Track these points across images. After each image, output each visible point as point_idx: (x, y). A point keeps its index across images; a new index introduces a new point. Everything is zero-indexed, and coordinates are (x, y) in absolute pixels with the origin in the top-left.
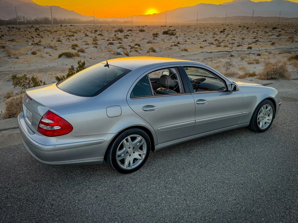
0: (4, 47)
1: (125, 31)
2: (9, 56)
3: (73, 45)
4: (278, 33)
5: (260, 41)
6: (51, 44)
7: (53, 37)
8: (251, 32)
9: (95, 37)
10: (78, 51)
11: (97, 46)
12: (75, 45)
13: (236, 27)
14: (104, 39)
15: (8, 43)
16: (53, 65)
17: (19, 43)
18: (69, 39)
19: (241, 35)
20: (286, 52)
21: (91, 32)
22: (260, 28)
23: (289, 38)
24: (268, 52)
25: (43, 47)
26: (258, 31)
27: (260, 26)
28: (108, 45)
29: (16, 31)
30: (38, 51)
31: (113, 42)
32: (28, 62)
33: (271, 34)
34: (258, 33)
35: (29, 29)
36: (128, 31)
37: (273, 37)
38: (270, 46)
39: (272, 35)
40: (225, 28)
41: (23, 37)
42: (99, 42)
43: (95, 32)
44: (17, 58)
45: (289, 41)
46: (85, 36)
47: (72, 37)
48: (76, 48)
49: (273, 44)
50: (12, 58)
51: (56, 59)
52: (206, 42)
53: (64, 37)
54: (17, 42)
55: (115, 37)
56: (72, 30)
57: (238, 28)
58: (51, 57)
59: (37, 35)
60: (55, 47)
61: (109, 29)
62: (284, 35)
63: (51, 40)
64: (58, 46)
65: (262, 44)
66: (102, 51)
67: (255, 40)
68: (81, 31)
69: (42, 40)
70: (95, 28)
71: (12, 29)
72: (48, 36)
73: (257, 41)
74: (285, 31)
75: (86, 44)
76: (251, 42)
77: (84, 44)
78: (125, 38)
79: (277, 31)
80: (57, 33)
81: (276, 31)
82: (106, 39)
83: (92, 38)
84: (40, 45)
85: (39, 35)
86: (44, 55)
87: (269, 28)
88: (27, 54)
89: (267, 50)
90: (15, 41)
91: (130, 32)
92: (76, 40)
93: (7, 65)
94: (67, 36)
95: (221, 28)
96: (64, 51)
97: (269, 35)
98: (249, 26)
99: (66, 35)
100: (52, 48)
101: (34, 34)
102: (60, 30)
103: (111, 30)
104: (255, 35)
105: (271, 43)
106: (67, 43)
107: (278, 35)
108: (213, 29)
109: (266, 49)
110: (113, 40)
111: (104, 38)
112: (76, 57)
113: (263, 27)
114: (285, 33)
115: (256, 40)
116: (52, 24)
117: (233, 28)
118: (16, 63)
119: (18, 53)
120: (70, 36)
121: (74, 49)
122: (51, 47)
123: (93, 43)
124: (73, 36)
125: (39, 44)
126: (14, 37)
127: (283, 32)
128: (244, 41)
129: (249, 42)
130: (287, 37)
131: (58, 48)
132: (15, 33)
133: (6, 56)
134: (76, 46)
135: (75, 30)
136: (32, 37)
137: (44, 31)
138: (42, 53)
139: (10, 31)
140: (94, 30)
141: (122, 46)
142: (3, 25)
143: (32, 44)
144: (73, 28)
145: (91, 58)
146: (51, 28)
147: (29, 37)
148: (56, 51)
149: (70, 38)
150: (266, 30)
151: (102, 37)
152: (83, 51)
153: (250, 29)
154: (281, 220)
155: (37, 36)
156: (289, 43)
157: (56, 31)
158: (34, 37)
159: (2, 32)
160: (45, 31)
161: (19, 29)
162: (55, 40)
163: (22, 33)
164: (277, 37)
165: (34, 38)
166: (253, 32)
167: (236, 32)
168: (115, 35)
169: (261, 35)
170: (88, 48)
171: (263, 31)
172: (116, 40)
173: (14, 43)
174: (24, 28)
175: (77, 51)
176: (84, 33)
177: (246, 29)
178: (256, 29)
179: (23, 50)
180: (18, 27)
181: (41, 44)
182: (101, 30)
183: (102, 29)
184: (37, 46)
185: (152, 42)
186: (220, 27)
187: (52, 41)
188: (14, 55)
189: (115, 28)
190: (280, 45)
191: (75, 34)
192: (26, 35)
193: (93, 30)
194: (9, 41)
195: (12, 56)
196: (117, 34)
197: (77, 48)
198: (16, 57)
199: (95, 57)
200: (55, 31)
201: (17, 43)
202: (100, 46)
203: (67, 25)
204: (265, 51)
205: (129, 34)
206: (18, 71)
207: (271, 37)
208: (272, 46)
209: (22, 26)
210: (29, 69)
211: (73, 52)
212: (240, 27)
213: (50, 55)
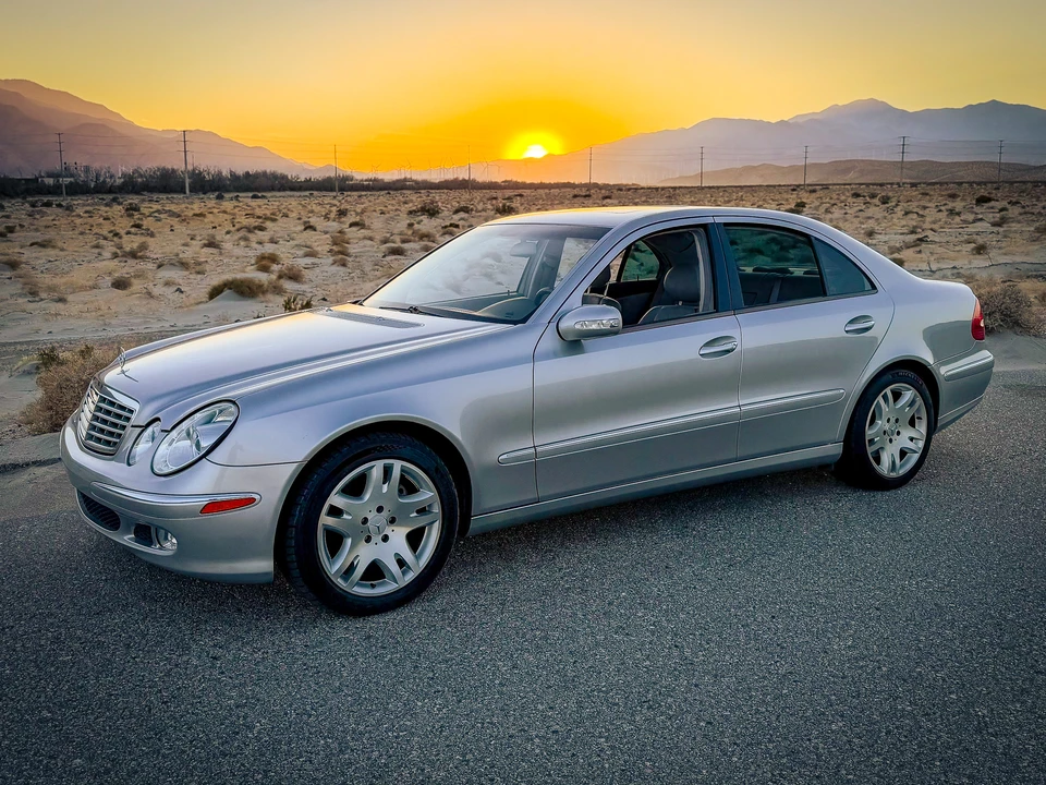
0: (13, 265)
1: (446, 213)
2: (34, 293)
3: (262, 257)
4: (998, 215)
5: (933, 242)
6: (181, 256)
7: (189, 232)
8: (899, 211)
9: (340, 232)
10: (280, 277)
11: (345, 260)
12: (269, 258)
13: (843, 198)
14: (371, 239)
15: (29, 254)
16: (189, 324)
17: (66, 253)
18: (246, 239)
19: (862, 223)
20: (1028, 277)
21: (326, 217)
22: (930, 201)
23: (1038, 230)
24: (965, 276)
25: (151, 266)
26: (925, 208)
27: (932, 193)
28: (384, 257)
29: (58, 215)
30: (137, 276)
31: (406, 246)
32: (101, 313)
33: (971, 217)
34: (922, 216)
35: (103, 208)
36: (456, 212)
37: (979, 226)
38: (972, 257)
39: (974, 222)
40: (804, 200)
41: (82, 233)
42: (353, 249)
43: (340, 218)
44: (62, 300)
45: (1037, 239)
46: (305, 229)
47: (256, 231)
48: (272, 268)
49: (980, 250)
50: (42, 300)
51: (201, 303)
53: (228, 233)
54: (62, 250)
55: (410, 232)
56: (258, 212)
57: (850, 200)
58: (182, 295)
59: (133, 226)
60: (200, 264)
61: (390, 207)
62: (1019, 222)
63: (183, 242)
64: (206, 262)
65: (940, 250)
66: (364, 276)
67: (913, 237)
68: (292, 215)
69: (150, 240)
70: (338, 204)
71: (44, 209)
72: (172, 230)
73: (921, 240)
74: (1023, 207)
75: (306, 255)
76: (898, 245)
77: (301, 253)
78: (444, 234)
79: (992, 208)
80: (206, 220)
81: (988, 208)
82: (378, 237)
83: (328, 236)
84: (141, 257)
85: (138, 226)
86: (156, 291)
87: (963, 200)
88: (95, 287)
89: (961, 271)
90: (53, 247)
91: (462, 214)
92: (273, 241)
93: (23, 322)
94: (238, 230)
95: (787, 200)
96: (228, 277)
97: (964, 221)
98: (890, 194)
99: (237, 226)
100: (187, 269)
101: (124, 224)
102: (215, 211)
103: (396, 210)
104: (912, 221)
105: (973, 245)
106: (238, 251)
107: (997, 219)
108: (760, 203)
109: (954, 268)
110: (404, 241)
111: (371, 235)
112: (270, 296)
113: (942, 196)
114: (1021, 214)
115: (920, 236)
116: (187, 191)
117: (832, 202)
118: (56, 315)
119: (65, 284)
120: (250, 230)
121: (265, 269)
122: (184, 265)
123: (331, 251)
124: (262, 229)
125: (139, 254)
126: (50, 234)
127: (1014, 211)
128: (874, 242)
129: (892, 244)
130: (1032, 229)
131: (207, 267)
132: (54, 220)
133: (20, 295)
134: (273, 259)
135: (268, 213)
136: (116, 235)
137: (156, 214)
138: (151, 284)
139: (38, 216)
140: (334, 209)
142: (12, 197)
143: (115, 256)
144: (260, 207)
145: (324, 299)
146: (183, 206)
147: (105, 233)
148: (199, 276)
149: (250, 235)
150: (950, 205)
151: (362, 231)
152: (295, 277)
153: (894, 204)
154: (1018, 701)
155: (133, 230)
156: (1036, 247)
157: (201, 215)
158: (122, 232)
159: (8, 217)
160: (162, 216)
161: (69, 208)
162: (196, 244)
163: (78, 221)
164: (995, 229)
165: (120, 238)
166: (907, 213)
167: (844, 211)
168: (410, 225)
169: (934, 222)
170: (315, 265)
171: (943, 208)
172: (415, 241)
173: (51, 252)
174: (88, 205)
175: (274, 277)
176: (299, 219)
177: (878, 203)
178: (915, 204)
179: (80, 276)
180: (64, 204)
181: (148, 254)
182: (359, 211)
183: (363, 206)
184: (131, 262)
186: (783, 199)
187: (186, 245)
188: (51, 289)
189: (411, 205)
190: (1005, 254)
191: (268, 224)
192: (92, 226)
193: (331, 211)
194: (32, 245)
195: (44, 295)
196: (419, 223)
197: (275, 267)
198: (56, 296)
199: (339, 294)
200: (195, 215)
201: (61, 253)
202: (358, 260)
203: (240, 195)
204: (953, 275)
205: (461, 223)
206: (64, 341)
207: (972, 229)
208: (977, 256)
209: (78, 201)
210: (103, 334)
211: (263, 277)
212: (857, 195)
213: (179, 290)
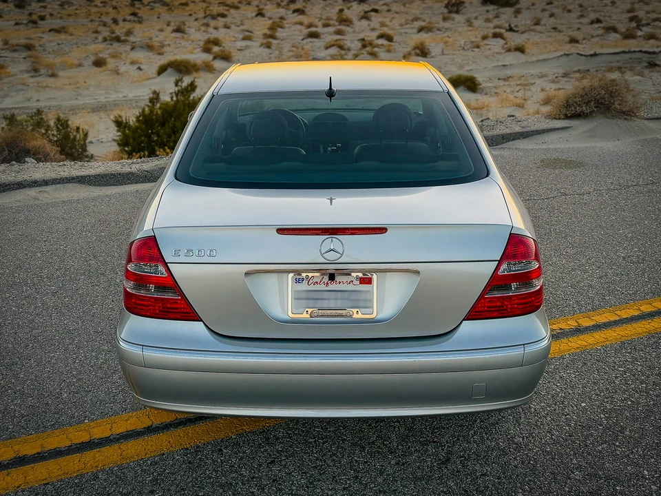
0: (30, 48)
2: (36, 70)
3: (208, 41)
6: (153, 40)
7: (169, 19)
9: (281, 18)
10: (215, 58)
11: (270, 43)
12: (213, 42)
14: (301, 24)
15: (45, 38)
16: (137, 95)
17: (74, 37)
18: (207, 25)
21: (279, 4)
25: (129, 48)
28: (303, 39)
29: (80, 5)
30: (114, 57)
31: (323, 30)
32: (78, 85)
41: (92, 21)
42: (282, 33)
43: (289, 5)
44: (53, 75)
46: (257, 16)
47: (219, 18)
48: (213, 50)
50: (40, 75)
51: (151, 78)
52: (599, 25)
53: (197, 19)
54: (71, 35)
55: (336, 17)
58: (141, 72)
59: (131, 14)
60: (163, 46)
63: (160, 28)
64: (169, 45)
69: (138, 26)
72: (159, 18)
75: (245, 39)
77: (240, 36)
78: (362, 18)
80: (187, 9)
82: (307, 22)
83: (270, 21)
85: (134, 14)
86: (123, 69)
88: (80, 65)
90: (66, 32)
92: (226, 27)
93: (21, 93)
94: (205, 17)
99: (207, 14)
100: (151, 51)
101: (125, 13)
106: (196, 36)
110: (325, 26)
111: (303, 20)
112: (202, 73)
118: (46, 87)
119: (61, 63)
120: (214, 17)
121: (207, 50)
122: (151, 48)
123: (264, 35)
124: (223, 16)
125: (124, 38)
126: (68, 22)
131: (167, 49)
132: (77, 9)
133: (28, 72)
134: (216, 42)
136: (115, 22)
137: (152, 4)
138: (122, 63)
139: (66, 6)
141: (338, 42)
143: (105, 40)
147: (108, 20)
148: (159, 56)
149: (212, 21)
151: (300, 16)
152: (226, 57)
155: (132, 18)
157: (185, 4)
158: (121, 19)
160: (156, 5)
162: (169, 29)
163: (94, 10)
165: (117, 24)
168: (341, 11)
170: (247, 47)
172: (334, 25)
173: (63, 36)
175: (210, 57)
176: (258, 6)
179: (75, 56)
181: (130, 38)
185: (433, 28)
187: (161, 30)
188: (49, 66)
191: (231, 12)
192: (101, 14)
195: (43, 71)
196: (348, 8)
197: (215, 49)
198: (50, 72)
200: (181, 4)
201: (71, 37)
202: (281, 42)
205: (381, 8)
210: (74, 102)
211: (202, 58)
213: (139, 69)
